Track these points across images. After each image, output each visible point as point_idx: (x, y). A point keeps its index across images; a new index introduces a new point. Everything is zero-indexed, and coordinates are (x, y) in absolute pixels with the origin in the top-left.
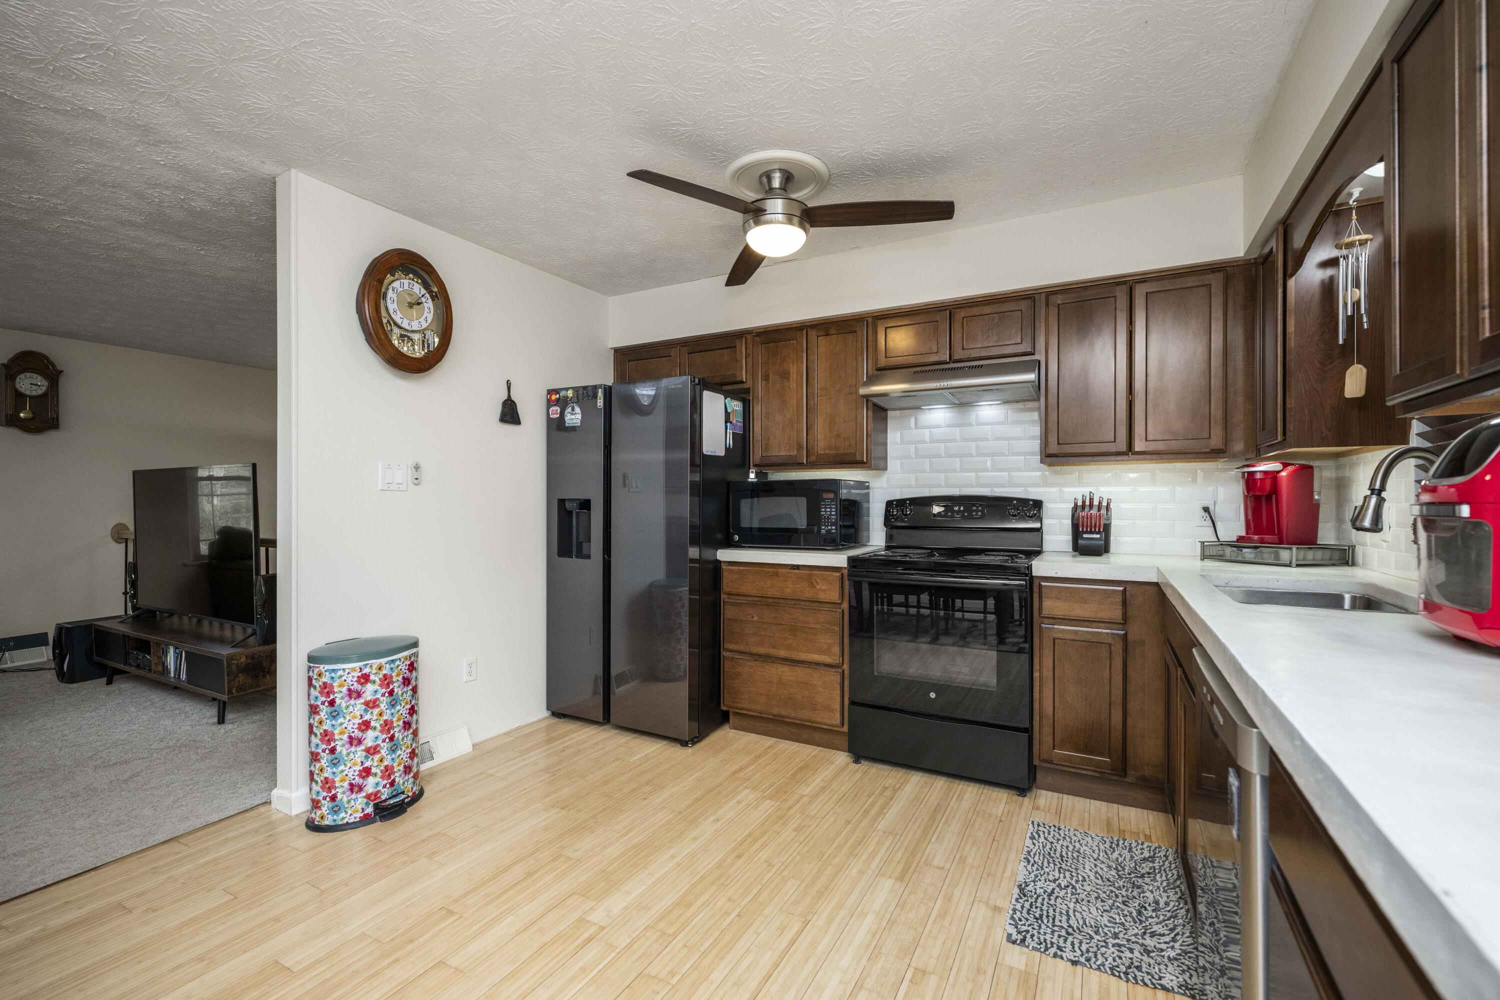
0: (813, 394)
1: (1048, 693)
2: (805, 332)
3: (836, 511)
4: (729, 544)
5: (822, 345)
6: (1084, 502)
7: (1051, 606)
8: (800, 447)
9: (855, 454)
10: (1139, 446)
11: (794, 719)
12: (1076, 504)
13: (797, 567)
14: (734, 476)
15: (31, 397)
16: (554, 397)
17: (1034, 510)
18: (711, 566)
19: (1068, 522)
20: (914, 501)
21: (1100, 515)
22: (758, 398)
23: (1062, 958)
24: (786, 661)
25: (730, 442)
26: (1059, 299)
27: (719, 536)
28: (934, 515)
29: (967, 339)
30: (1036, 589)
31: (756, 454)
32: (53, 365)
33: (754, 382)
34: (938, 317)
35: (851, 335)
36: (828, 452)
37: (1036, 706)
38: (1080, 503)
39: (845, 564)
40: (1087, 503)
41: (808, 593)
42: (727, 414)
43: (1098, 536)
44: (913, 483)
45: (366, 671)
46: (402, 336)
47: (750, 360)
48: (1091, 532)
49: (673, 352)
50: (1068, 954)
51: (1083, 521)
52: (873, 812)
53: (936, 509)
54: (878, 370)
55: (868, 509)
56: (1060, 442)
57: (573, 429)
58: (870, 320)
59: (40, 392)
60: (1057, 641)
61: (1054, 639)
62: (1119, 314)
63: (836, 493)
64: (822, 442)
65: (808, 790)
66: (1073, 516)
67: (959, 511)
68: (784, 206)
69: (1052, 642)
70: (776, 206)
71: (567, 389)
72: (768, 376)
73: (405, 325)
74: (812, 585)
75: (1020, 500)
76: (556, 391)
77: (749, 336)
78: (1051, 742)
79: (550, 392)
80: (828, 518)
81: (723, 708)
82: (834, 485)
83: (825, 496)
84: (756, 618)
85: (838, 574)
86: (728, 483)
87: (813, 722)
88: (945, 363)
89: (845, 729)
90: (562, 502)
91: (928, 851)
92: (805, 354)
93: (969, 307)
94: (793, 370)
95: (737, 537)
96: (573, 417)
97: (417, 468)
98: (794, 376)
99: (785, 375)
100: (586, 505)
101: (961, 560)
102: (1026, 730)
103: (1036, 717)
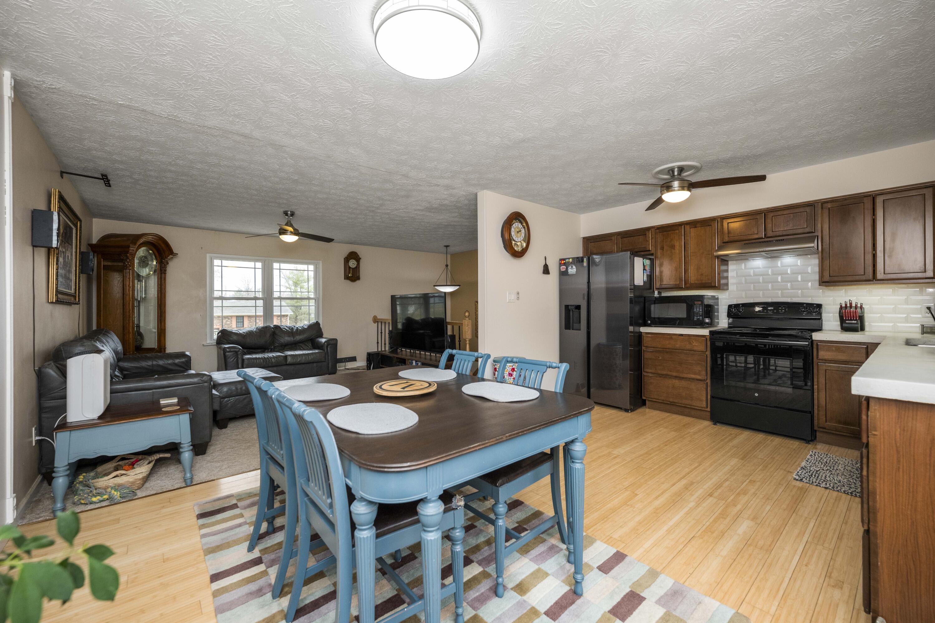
0: (688, 255)
1: (822, 395)
2: (683, 226)
3: (702, 310)
4: (645, 325)
5: (693, 232)
6: (846, 305)
7: (823, 354)
8: (681, 280)
9: (711, 283)
10: (880, 275)
11: (681, 404)
12: (841, 306)
13: (682, 335)
14: (647, 294)
15: (352, 268)
16: (563, 262)
17: (816, 309)
18: (637, 334)
19: (837, 315)
20: (744, 305)
21: (855, 311)
22: (658, 257)
23: (820, 486)
24: (676, 377)
25: (645, 279)
26: (829, 205)
27: (641, 321)
28: (756, 312)
29: (774, 227)
30: (815, 346)
31: (657, 284)
32: (359, 256)
33: (656, 250)
34: (758, 217)
35: (708, 227)
36: (696, 282)
37: (816, 402)
38: (844, 305)
39: (708, 334)
40: (848, 305)
41: (688, 347)
42: (644, 266)
43: (856, 322)
44: (744, 296)
45: (514, 367)
46: (515, 244)
47: (654, 240)
48: (851, 320)
49: (613, 238)
50: (823, 485)
51: (845, 314)
52: (726, 440)
53: (757, 309)
54: (724, 243)
55: (718, 309)
56: (831, 275)
57: (572, 275)
58: (719, 219)
59: (355, 266)
60: (827, 371)
61: (826, 370)
62: (866, 212)
63: (702, 302)
64: (693, 277)
65: (692, 431)
66: (840, 312)
67: (770, 310)
68: (679, 184)
69: (824, 372)
70: (676, 184)
71: (569, 259)
72: (663, 247)
73: (516, 240)
74: (690, 343)
75: (807, 304)
76: (564, 260)
77: (653, 230)
78: (824, 419)
79: (561, 260)
80: (698, 313)
81: (644, 398)
82: (701, 298)
83: (696, 303)
84: (660, 358)
85: (705, 339)
86: (645, 297)
87: (692, 405)
88: (763, 238)
89: (709, 409)
90: (567, 307)
91: (755, 454)
92: (683, 237)
93: (776, 211)
94: (677, 244)
95: (649, 322)
96: (572, 270)
97: (518, 294)
98: (677, 247)
99: (673, 247)
100: (578, 307)
101: (772, 332)
102: (810, 412)
103: (816, 407)
